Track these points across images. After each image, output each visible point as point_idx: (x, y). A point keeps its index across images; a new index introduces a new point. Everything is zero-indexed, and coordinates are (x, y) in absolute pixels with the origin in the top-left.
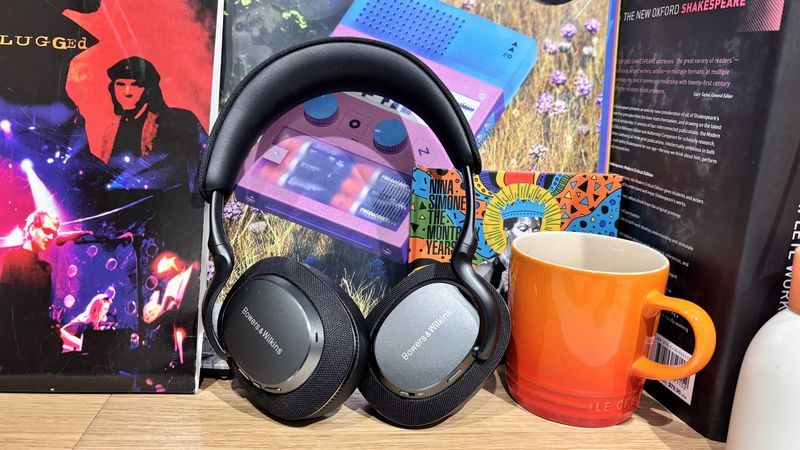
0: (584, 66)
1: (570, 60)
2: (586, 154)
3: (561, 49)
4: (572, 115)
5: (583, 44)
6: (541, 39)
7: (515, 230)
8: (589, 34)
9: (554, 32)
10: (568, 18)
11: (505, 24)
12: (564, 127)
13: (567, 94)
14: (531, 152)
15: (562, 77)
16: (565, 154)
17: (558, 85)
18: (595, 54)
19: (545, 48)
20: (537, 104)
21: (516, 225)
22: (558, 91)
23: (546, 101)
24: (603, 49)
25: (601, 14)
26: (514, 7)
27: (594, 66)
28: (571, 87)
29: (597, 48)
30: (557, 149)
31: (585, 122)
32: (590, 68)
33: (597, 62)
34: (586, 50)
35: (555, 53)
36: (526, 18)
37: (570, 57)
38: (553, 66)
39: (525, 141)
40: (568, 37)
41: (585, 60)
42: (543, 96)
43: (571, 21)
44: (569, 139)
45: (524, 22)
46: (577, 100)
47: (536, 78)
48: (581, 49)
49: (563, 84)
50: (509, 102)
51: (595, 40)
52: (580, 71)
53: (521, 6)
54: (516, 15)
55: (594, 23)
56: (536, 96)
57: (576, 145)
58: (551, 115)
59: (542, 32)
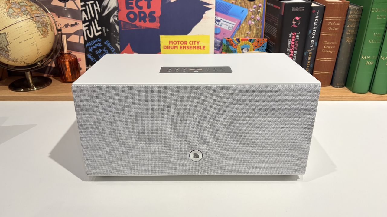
0: (258, 14)
1: (255, 13)
2: (259, 33)
3: (253, 11)
4: (256, 25)
5: (258, 9)
6: (249, 9)
7: (244, 51)
8: (259, 7)
9: (252, 7)
10: (255, 4)
11: (241, 6)
12: (254, 27)
13: (254, 20)
14: (247, 33)
15: (253, 17)
16: (254, 33)
17: (252, 19)
18: (261, 11)
19: (250, 11)
20: (248, 23)
21: (244, 50)
22: (252, 20)
23: (250, 22)
24: (262, 10)
25: (262, 2)
26: (243, 2)
27: (260, 14)
28: (255, 19)
29: (261, 10)
30: (252, 32)
31: (258, 26)
32: (259, 14)
33: (261, 13)
34: (259, 11)
35: (251, 12)
36: (246, 4)
37: (255, 12)
38: (251, 15)
39: (245, 31)
40: (255, 8)
41: (258, 13)
42: (249, 21)
43: (255, 5)
44: (255, 30)
45: (245, 6)
46: (257, 21)
47: (248, 17)
48: (257, 10)
49: (254, 18)
50: (242, 23)
51: (261, 8)
52: (257, 15)
53: (244, 2)
54: (243, 4)
55: (260, 5)
56: (248, 21)
57: (256, 31)
58: (251, 25)
59: (249, 7)
